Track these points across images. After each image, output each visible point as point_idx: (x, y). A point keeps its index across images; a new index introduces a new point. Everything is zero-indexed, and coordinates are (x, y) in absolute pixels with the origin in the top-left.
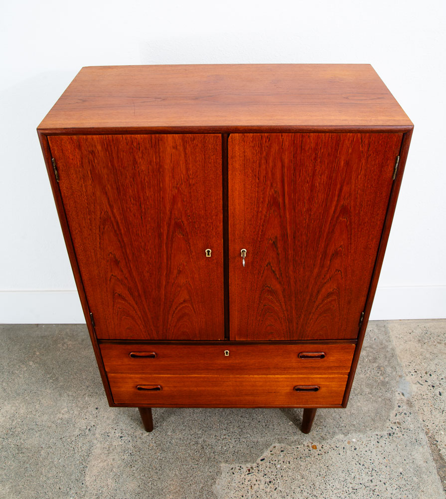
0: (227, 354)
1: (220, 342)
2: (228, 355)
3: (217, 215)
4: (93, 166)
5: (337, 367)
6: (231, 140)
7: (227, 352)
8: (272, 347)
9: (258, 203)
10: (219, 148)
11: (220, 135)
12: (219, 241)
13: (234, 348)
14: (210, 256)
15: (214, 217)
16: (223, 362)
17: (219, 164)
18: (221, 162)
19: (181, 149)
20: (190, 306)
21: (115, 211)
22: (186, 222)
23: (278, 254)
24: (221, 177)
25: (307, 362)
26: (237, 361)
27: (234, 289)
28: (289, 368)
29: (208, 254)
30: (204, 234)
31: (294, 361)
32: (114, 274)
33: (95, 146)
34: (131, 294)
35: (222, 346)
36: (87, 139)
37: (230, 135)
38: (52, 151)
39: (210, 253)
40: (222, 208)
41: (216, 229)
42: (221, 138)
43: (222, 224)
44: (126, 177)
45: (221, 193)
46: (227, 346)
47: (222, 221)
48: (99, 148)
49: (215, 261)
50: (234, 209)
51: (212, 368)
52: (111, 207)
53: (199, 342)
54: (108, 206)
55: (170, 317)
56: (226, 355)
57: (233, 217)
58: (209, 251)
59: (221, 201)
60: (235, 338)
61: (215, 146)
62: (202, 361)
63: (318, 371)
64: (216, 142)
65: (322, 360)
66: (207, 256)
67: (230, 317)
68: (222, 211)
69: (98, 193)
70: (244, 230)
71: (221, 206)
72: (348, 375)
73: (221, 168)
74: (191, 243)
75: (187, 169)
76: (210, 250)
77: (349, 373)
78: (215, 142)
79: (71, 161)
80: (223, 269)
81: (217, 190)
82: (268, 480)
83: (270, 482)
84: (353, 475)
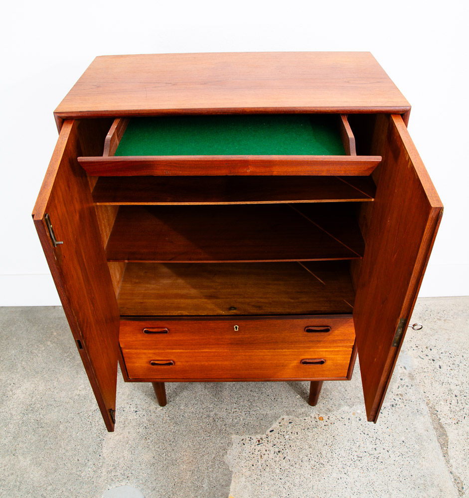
82: (277, 450)
83: (279, 452)
84: (358, 444)
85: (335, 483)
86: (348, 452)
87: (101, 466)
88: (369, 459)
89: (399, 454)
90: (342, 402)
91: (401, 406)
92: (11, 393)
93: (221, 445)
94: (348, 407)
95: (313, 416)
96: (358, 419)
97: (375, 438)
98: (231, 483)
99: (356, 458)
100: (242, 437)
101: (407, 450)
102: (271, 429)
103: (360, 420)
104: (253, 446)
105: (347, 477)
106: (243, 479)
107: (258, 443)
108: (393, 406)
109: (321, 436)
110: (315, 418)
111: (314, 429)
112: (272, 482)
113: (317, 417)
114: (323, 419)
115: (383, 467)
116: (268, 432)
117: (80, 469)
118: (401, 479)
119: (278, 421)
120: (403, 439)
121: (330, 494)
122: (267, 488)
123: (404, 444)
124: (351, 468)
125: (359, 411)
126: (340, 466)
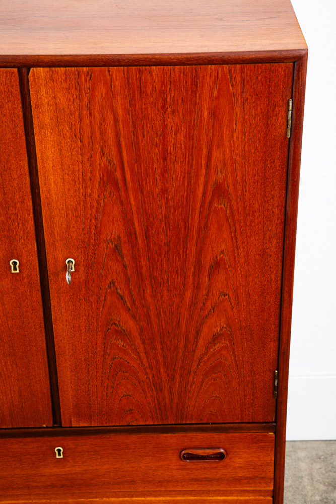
0: (59, 455)
1: (46, 430)
2: (62, 457)
3: (22, 202)
5: (250, 478)
6: (32, 78)
7: (59, 451)
8: (134, 438)
9: (84, 180)
10: (16, 90)
11: (16, 70)
12: (30, 246)
13: (70, 442)
14: (18, 271)
15: (18, 205)
16: (55, 471)
17: (18, 116)
18: (21, 113)
23: (125, 267)
24: (24, 138)
25: (197, 469)
26: (78, 469)
27: (61, 328)
28: (169, 481)
29: (15, 269)
30: (6, 233)
31: (173, 467)
35: (50, 439)
37: (31, 70)
39: (17, 266)
40: (29, 189)
41: (24, 225)
42: (17, 75)
43: (32, 216)
45: (26, 165)
46: (60, 438)
47: (31, 211)
49: (26, 280)
50: (49, 191)
51: (35, 484)
53: (9, 431)
56: (58, 457)
57: (49, 204)
58: (15, 263)
59: (28, 177)
60: (71, 422)
61: (10, 88)
62: (18, 471)
63: (218, 488)
64: (11, 82)
65: (222, 463)
66: (13, 272)
67: (59, 381)
68: (30, 195)
70: (68, 227)
71: (28, 186)
72: (273, 497)
73: (22, 124)
76: (17, 261)
77: (273, 490)
78: (8, 82)
80: (40, 294)
81: (20, 160)
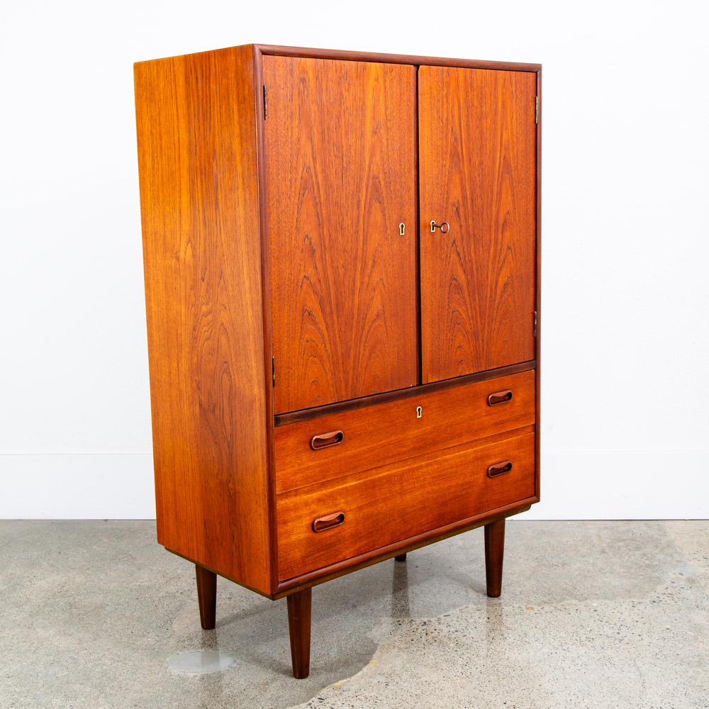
0: (419, 415)
2: (421, 416)
3: (409, 172)
4: (302, 99)
6: (420, 73)
7: (419, 410)
8: (462, 389)
10: (412, 81)
11: (412, 66)
12: (411, 211)
13: (426, 400)
14: (404, 234)
16: (416, 432)
18: (413, 99)
19: (381, 80)
20: (383, 324)
21: (317, 167)
22: (383, 183)
23: (461, 226)
27: (425, 287)
28: (481, 429)
29: (402, 232)
30: (399, 199)
32: (307, 275)
33: (307, 72)
34: (323, 310)
35: (414, 398)
36: (300, 63)
37: (420, 67)
38: (264, 76)
39: (403, 229)
41: (409, 192)
42: (413, 70)
43: (414, 184)
44: (332, 117)
45: (413, 141)
46: (420, 397)
47: (413, 179)
48: (311, 75)
49: (408, 242)
50: (424, 162)
51: (403, 449)
52: (314, 160)
53: (390, 394)
54: (311, 159)
55: (362, 349)
56: (418, 417)
57: (423, 174)
58: (402, 227)
59: (413, 151)
60: (428, 378)
66: (401, 234)
69: (303, 140)
71: (413, 158)
74: (387, 215)
75: (386, 108)
76: (403, 224)
79: (282, 91)
81: (410, 137)
82: (454, 630)
83: (457, 631)
84: (589, 629)
85: (546, 656)
86: (571, 634)
87: (170, 637)
88: (606, 641)
89: (658, 638)
90: (567, 597)
91: (668, 602)
92: (29, 583)
93: (364, 624)
94: (577, 601)
95: (516, 606)
96: (592, 610)
97: (619, 625)
98: (374, 653)
99: (583, 638)
100: (398, 619)
101: (673, 635)
102: (445, 614)
103: (596, 611)
104: (415, 626)
105: (568, 653)
106: (396, 650)
107: (423, 624)
108: (654, 602)
109: (528, 621)
110: (520, 607)
111: (516, 616)
112: (442, 653)
113: (524, 607)
114: (533, 609)
115: (630, 646)
116: (441, 616)
117: (134, 638)
118: (658, 657)
119: (458, 609)
120: (668, 627)
121: (535, 664)
122: (432, 657)
123: (668, 631)
124: (574, 646)
125: (595, 605)
126: (556, 644)
